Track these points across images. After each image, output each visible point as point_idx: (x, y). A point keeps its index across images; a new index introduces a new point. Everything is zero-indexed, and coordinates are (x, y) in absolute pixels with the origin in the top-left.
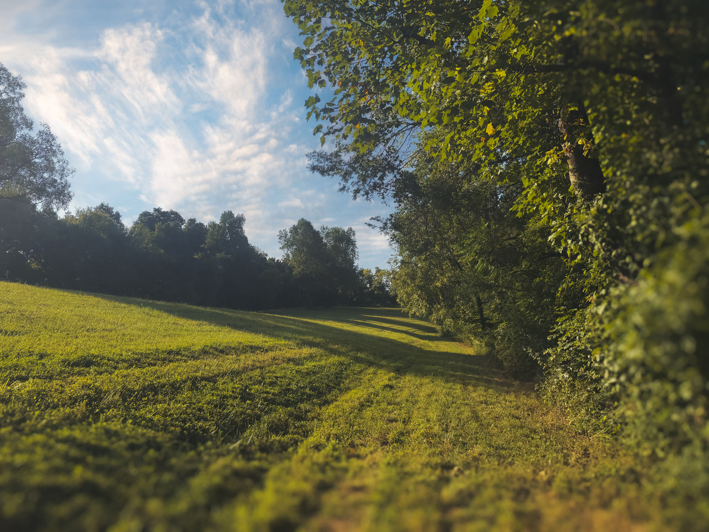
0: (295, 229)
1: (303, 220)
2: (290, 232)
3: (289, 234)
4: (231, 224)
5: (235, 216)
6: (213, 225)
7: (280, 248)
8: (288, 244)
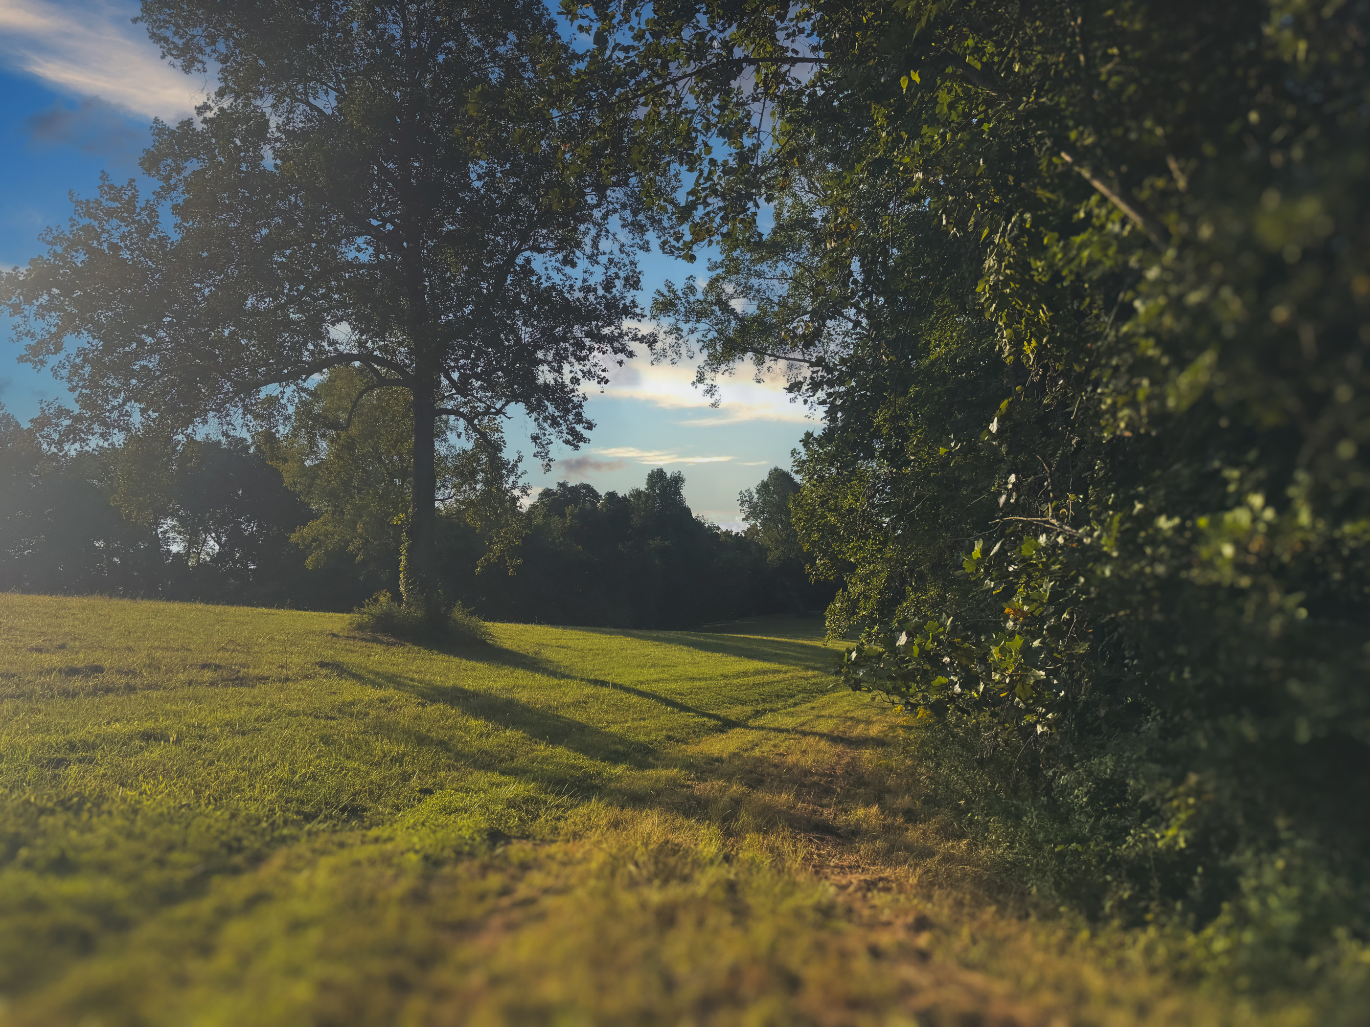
0: (764, 487)
1: (776, 470)
2: (758, 493)
3: (756, 496)
4: (663, 490)
5: (669, 475)
6: (638, 494)
7: (743, 520)
8: (754, 513)
